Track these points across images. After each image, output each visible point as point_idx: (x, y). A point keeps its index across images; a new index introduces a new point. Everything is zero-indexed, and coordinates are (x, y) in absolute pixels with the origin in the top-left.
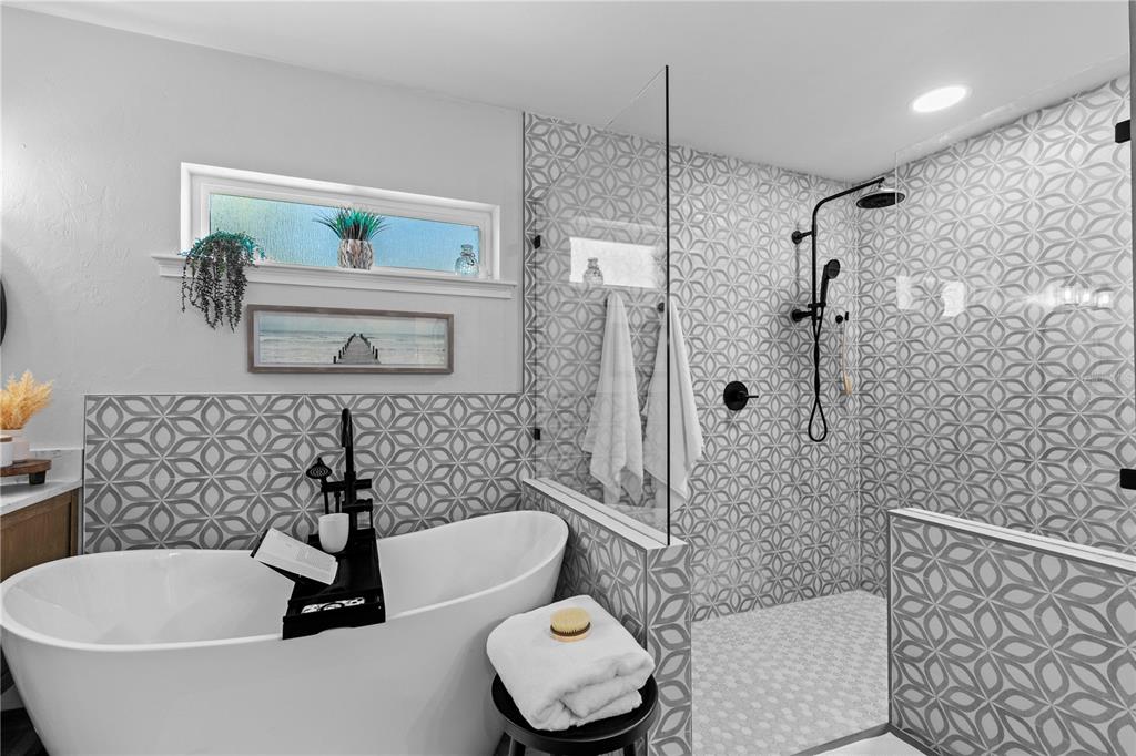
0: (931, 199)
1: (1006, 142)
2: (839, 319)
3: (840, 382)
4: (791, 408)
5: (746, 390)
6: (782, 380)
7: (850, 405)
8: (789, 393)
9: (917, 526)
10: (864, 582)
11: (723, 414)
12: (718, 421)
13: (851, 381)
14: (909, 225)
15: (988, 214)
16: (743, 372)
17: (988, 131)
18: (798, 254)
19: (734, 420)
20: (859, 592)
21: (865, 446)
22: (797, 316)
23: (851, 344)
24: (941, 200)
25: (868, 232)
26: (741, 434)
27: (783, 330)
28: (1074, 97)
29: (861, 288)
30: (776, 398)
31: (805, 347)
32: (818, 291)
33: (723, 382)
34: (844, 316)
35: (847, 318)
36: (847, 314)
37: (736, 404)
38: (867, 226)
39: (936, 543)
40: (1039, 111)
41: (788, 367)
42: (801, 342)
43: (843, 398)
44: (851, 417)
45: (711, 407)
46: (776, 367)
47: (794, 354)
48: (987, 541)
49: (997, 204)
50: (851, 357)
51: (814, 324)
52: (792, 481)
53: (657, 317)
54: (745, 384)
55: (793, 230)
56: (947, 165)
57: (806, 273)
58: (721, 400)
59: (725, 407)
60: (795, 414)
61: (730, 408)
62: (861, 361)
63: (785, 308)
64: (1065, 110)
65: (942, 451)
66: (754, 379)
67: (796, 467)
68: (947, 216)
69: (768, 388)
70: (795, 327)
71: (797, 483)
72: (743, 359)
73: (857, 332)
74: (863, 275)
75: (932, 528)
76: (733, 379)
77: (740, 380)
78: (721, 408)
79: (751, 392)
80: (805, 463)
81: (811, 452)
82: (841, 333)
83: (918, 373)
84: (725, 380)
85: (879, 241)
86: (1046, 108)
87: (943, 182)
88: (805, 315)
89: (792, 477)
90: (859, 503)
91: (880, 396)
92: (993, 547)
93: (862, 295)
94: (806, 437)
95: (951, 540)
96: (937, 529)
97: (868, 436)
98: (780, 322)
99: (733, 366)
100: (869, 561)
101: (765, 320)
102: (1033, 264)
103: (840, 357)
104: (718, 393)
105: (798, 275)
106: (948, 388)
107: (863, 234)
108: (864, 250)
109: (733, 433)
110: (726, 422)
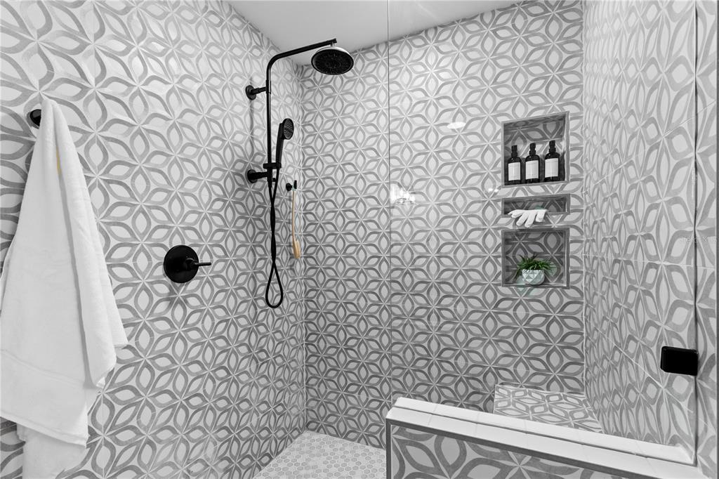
0: (360, 88)
1: (414, 49)
2: (289, 187)
3: (290, 246)
4: (247, 274)
5: (194, 255)
6: (238, 244)
7: (298, 267)
8: (245, 258)
9: (427, 438)
10: (309, 423)
11: (163, 289)
12: (156, 298)
13: (299, 245)
14: (343, 109)
15: (401, 106)
16: (191, 235)
17: (401, 38)
18: (252, 111)
19: (180, 295)
20: (306, 434)
21: (309, 303)
22: (252, 177)
23: (298, 211)
24: (368, 90)
25: (310, 112)
26: (189, 311)
27: (239, 189)
28: (458, 21)
29: (304, 162)
30: (231, 263)
31: (260, 211)
32: (274, 153)
33: (163, 246)
34: (292, 184)
35: (295, 187)
36: (296, 182)
37: (182, 275)
38: (309, 106)
39: (451, 459)
40: (436, 28)
41: (244, 230)
42: (257, 204)
43: (293, 260)
44: (298, 278)
45: (144, 281)
46: (231, 229)
47: (251, 217)
48: (520, 456)
49: (407, 100)
50: (298, 223)
51: (270, 186)
52: (250, 351)
53: (29, 134)
54: (196, 249)
55: (247, 83)
56: (372, 62)
57: (261, 133)
58: (160, 271)
59: (167, 279)
60: (252, 280)
61: (174, 279)
62: (305, 227)
63: (240, 166)
64: (452, 30)
65: (369, 303)
66: (206, 243)
67: (253, 335)
68: (372, 105)
69: (222, 254)
70: (250, 188)
71: (254, 351)
72: (192, 218)
73: (302, 201)
74: (307, 150)
75: (446, 440)
76: (177, 242)
77: (187, 244)
78: (159, 282)
79: (204, 258)
80: (262, 329)
81: (266, 317)
82: (290, 200)
83: (351, 238)
84: (166, 243)
85: (319, 121)
86: (441, 26)
87: (369, 75)
88: (260, 175)
89: (249, 347)
90: (305, 354)
91: (321, 259)
92: (528, 464)
93: (306, 168)
94: (262, 303)
95: (471, 455)
96: (454, 442)
97: (312, 294)
98: (234, 180)
99: (177, 225)
100: (313, 404)
101: (218, 174)
102: (432, 151)
103: (289, 223)
104: (155, 262)
105: (252, 134)
106: (373, 250)
107: (306, 112)
108: (306, 127)
109: (179, 312)
110: (167, 299)
